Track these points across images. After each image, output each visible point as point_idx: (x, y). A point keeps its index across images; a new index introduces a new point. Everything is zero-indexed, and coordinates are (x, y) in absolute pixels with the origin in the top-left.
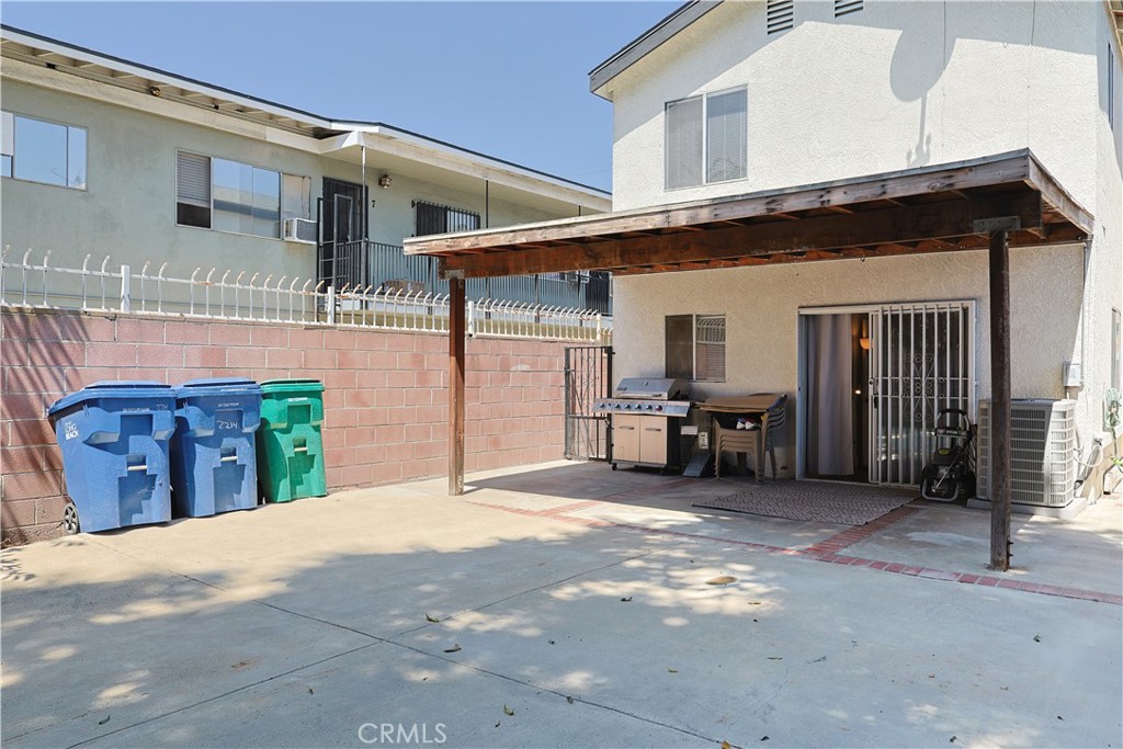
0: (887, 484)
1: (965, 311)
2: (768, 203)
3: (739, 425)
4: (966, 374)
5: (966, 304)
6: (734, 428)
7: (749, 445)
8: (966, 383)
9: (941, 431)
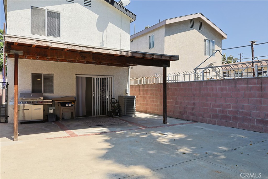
0: (97, 116)
1: (112, 78)
2: (143, 55)
3: (67, 105)
4: (112, 91)
5: (112, 77)
6: (65, 106)
7: (72, 110)
8: (112, 93)
9: (111, 103)
